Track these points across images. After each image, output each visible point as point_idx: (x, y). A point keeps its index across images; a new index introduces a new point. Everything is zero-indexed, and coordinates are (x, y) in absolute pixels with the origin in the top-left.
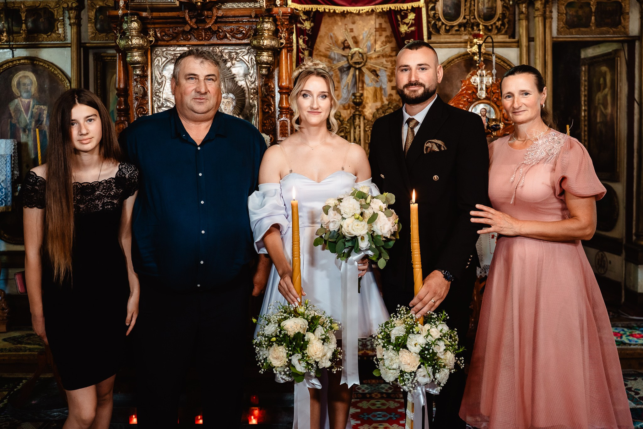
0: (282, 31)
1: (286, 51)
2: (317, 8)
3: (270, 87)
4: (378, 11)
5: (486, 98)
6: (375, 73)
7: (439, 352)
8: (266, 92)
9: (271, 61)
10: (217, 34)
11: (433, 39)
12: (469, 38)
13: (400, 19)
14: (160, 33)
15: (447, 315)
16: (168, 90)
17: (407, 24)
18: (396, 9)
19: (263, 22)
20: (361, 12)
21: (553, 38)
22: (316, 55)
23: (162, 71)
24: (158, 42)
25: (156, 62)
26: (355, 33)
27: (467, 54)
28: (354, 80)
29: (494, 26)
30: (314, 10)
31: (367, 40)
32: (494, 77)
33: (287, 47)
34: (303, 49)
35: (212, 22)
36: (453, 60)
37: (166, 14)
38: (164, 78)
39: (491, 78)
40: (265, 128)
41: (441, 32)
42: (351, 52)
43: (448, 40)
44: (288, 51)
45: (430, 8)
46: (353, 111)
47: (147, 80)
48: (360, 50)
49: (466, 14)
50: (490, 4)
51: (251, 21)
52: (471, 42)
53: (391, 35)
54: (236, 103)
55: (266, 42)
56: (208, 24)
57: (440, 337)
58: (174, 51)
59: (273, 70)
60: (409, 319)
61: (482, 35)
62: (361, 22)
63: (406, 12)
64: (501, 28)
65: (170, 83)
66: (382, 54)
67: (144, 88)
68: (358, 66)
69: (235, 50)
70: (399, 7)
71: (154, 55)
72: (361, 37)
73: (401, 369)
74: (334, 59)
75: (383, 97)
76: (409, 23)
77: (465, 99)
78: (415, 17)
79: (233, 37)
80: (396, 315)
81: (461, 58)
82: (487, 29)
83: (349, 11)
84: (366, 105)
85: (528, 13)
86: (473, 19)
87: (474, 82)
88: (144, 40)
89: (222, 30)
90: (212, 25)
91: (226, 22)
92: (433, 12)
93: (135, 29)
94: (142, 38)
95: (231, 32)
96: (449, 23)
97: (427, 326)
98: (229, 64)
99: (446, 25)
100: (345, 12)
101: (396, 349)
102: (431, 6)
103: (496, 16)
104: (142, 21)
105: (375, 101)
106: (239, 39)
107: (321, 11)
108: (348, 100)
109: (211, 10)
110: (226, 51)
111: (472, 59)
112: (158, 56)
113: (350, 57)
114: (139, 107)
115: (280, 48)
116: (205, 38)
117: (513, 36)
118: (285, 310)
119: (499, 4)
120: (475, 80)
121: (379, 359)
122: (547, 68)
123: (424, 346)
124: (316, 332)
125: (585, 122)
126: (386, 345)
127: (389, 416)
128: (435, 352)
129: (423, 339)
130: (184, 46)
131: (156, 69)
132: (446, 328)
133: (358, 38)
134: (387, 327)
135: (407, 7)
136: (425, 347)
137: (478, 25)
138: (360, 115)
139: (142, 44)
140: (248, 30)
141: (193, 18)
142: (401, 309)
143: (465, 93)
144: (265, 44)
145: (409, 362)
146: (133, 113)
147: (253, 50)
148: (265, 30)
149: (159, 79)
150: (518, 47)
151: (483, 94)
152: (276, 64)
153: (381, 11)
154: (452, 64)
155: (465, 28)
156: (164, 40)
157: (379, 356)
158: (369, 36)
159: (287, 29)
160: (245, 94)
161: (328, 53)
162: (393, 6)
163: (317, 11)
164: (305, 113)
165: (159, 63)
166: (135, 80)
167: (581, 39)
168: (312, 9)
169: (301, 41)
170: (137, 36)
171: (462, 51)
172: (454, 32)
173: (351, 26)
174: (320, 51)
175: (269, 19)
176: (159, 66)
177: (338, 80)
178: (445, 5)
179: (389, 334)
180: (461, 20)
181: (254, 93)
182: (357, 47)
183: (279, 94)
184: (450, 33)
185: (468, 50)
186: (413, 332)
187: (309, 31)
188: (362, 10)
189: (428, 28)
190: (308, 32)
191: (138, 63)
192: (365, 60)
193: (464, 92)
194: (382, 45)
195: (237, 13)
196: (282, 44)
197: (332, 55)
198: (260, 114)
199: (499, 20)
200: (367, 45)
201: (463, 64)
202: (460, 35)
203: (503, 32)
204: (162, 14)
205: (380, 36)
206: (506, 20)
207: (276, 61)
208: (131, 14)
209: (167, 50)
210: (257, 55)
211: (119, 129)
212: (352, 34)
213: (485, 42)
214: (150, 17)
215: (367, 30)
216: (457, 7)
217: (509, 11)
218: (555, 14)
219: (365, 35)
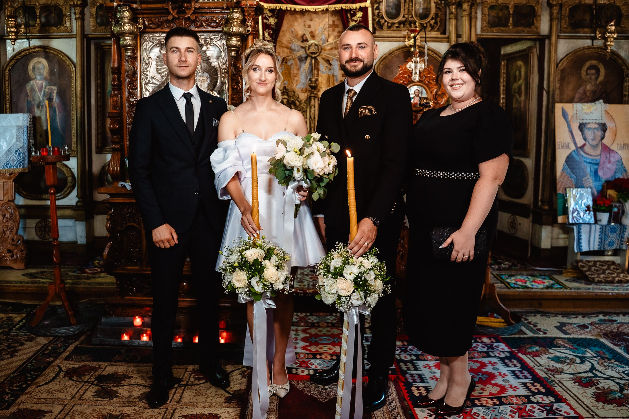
0: (249, 20)
1: (252, 37)
2: (280, 7)
3: (238, 67)
4: (332, 10)
5: (420, 81)
6: (328, 62)
7: (370, 279)
8: (235, 71)
9: (240, 45)
10: (195, 22)
11: (377, 34)
12: (407, 33)
13: (349, 17)
14: (148, 22)
17: (356, 21)
18: (347, 8)
19: (233, 12)
20: (317, 10)
21: (477, 35)
22: (279, 46)
24: (146, 29)
25: (144, 46)
26: (312, 29)
27: (406, 47)
28: (311, 68)
29: (428, 24)
30: (278, 8)
31: (322, 34)
32: (426, 63)
33: (253, 34)
35: (191, 13)
36: (394, 52)
38: (150, 60)
39: (423, 65)
40: (234, 101)
41: (384, 28)
42: (308, 44)
43: (390, 35)
44: (254, 38)
45: (375, 7)
46: (309, 94)
47: (136, 61)
48: (316, 43)
49: (405, 13)
50: (425, 6)
51: (223, 12)
52: (409, 36)
54: (210, 81)
55: (235, 29)
56: (187, 14)
57: (371, 268)
58: (159, 36)
59: (241, 53)
61: (418, 30)
62: (317, 19)
63: (355, 11)
64: (434, 26)
65: (155, 64)
67: (134, 67)
68: (314, 56)
69: (210, 36)
70: (349, 7)
71: (143, 40)
72: (317, 32)
73: (338, 294)
74: (295, 50)
78: (363, 15)
79: (208, 25)
81: (401, 50)
82: (423, 27)
83: (307, 10)
85: (457, 13)
86: (411, 17)
87: (410, 68)
88: (134, 26)
89: (199, 20)
90: (191, 15)
91: (202, 13)
93: (127, 18)
94: (132, 25)
95: (207, 22)
96: (391, 21)
98: (204, 48)
99: (388, 23)
100: (304, 11)
101: (335, 277)
102: (376, 6)
103: (430, 16)
104: (133, 11)
106: (213, 27)
107: (283, 9)
108: (306, 84)
109: (189, 2)
110: (202, 37)
111: (409, 51)
112: (145, 41)
113: (307, 48)
114: (129, 83)
115: (247, 35)
117: (444, 33)
119: (433, 5)
120: (411, 65)
121: (321, 286)
124: (271, 260)
126: (326, 274)
127: (333, 340)
128: (367, 279)
129: (357, 269)
133: (314, 33)
134: (327, 260)
135: (356, 7)
136: (358, 275)
137: (415, 23)
138: (315, 97)
139: (132, 30)
140: (221, 19)
141: (175, 9)
144: (234, 31)
145: (345, 288)
146: (125, 88)
147: (224, 36)
148: (234, 19)
150: (448, 42)
151: (417, 78)
152: (243, 48)
153: (334, 10)
154: (392, 56)
155: (404, 24)
156: (151, 28)
157: (320, 284)
159: (253, 19)
160: (217, 73)
161: (289, 45)
162: (344, 6)
163: (280, 9)
164: (255, 84)
166: (127, 61)
167: (500, 37)
168: (276, 7)
169: (266, 34)
170: (129, 23)
171: (401, 44)
172: (395, 28)
173: (309, 23)
174: (283, 43)
175: (238, 10)
178: (387, 6)
179: (329, 266)
180: (400, 18)
181: (225, 72)
182: (314, 39)
184: (392, 29)
185: (406, 43)
186: (348, 263)
187: (273, 25)
189: (373, 24)
190: (272, 27)
191: (129, 46)
193: (401, 75)
194: (334, 39)
195: (211, 6)
196: (248, 31)
197: (293, 47)
198: (230, 90)
199: (432, 19)
200: (321, 39)
201: (402, 55)
202: (400, 31)
203: (436, 29)
204: (149, 6)
205: (333, 31)
206: (438, 19)
207: (244, 46)
208: (124, 5)
209: (153, 36)
210: (228, 40)
211: (113, 101)
212: (310, 30)
213: (421, 38)
214: (140, 8)
215: (322, 26)
216: (398, 7)
217: (441, 11)
218: (479, 15)
219: (320, 30)
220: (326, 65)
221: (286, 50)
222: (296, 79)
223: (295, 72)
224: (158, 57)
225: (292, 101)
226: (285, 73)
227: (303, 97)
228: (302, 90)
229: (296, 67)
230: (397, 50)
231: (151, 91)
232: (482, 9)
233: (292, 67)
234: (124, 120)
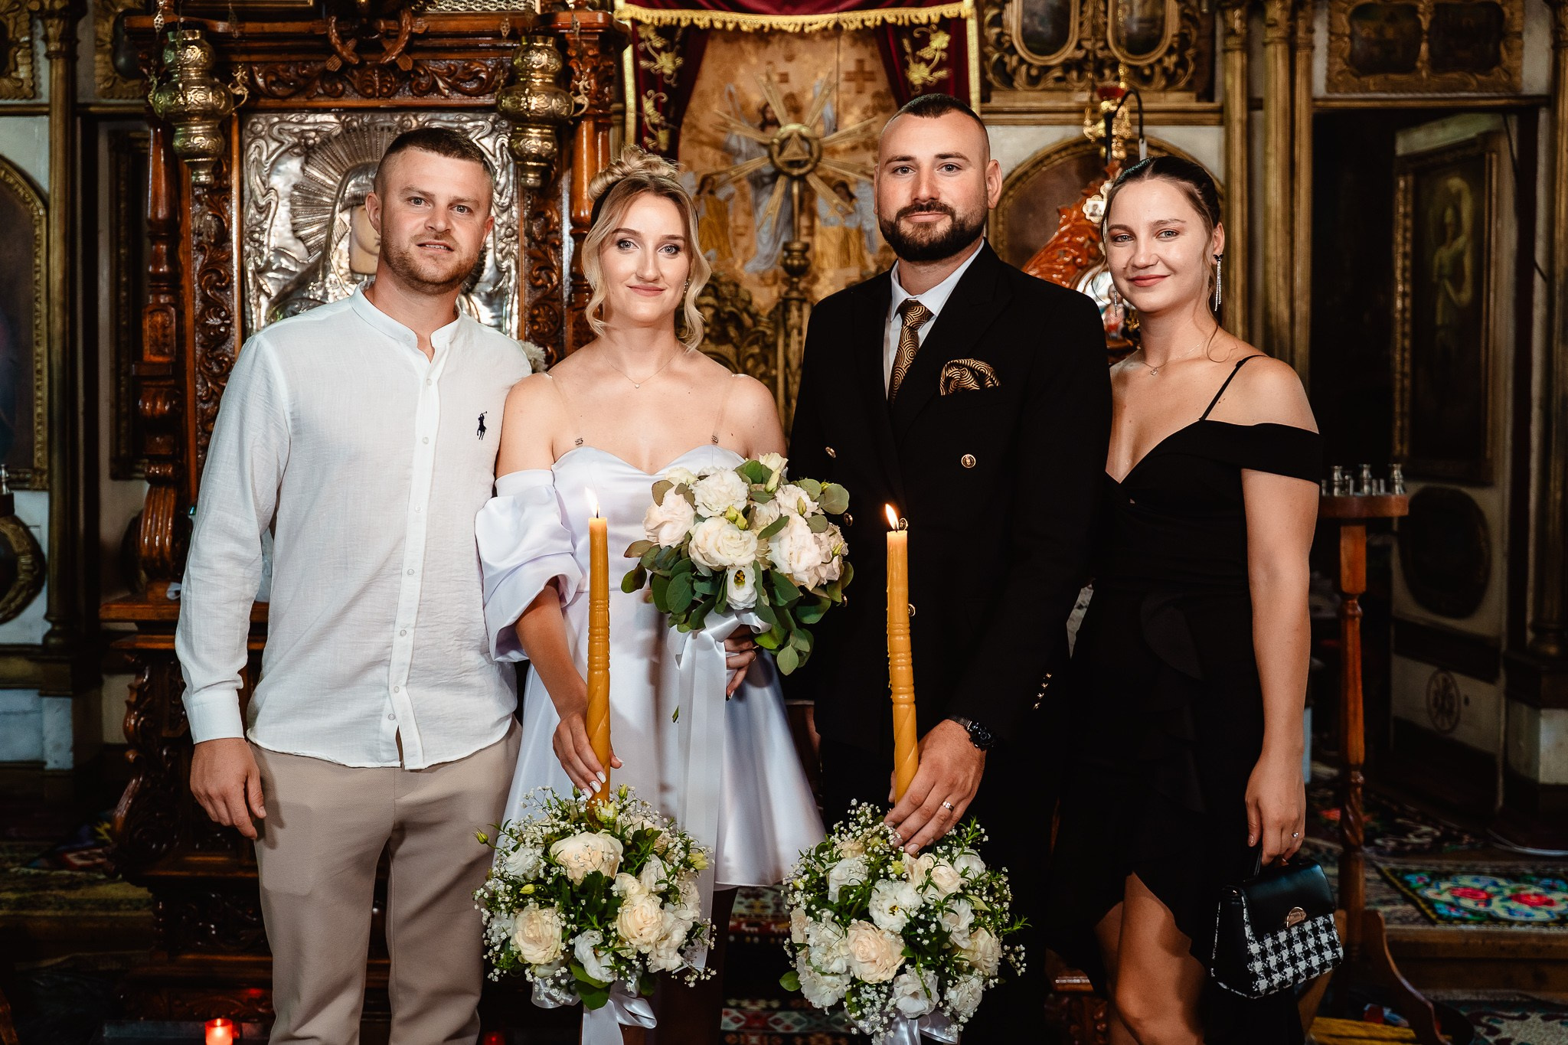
0: (581, 73)
1: (591, 125)
2: (692, 20)
3: (548, 220)
4: (852, 27)
6: (843, 191)
7: (955, 930)
8: (540, 233)
9: (551, 152)
10: (412, 80)
11: (996, 101)
12: (1091, 98)
13: (909, 50)
14: (264, 77)
15: (983, 830)
16: (283, 226)
17: (928, 62)
18: (900, 22)
19: (528, 49)
20: (807, 30)
21: (1315, 100)
22: (691, 141)
23: (269, 176)
24: (258, 100)
25: (252, 153)
26: (794, 86)
27: (1083, 141)
28: (789, 209)
29: (1157, 69)
30: (684, 24)
31: (822, 104)
33: (595, 117)
34: (655, 126)
35: (399, 50)
36: (1048, 157)
37: (278, 27)
38: (272, 196)
40: (536, 327)
41: (1015, 84)
42: (778, 134)
43: (1035, 105)
44: (597, 128)
45: (988, 18)
46: (785, 289)
47: (228, 200)
48: (804, 131)
49: (1085, 35)
50: (1148, 11)
51: (500, 48)
52: (1095, 110)
53: (887, 90)
55: (536, 103)
56: (388, 54)
57: (960, 891)
58: (301, 123)
59: (559, 177)
60: (877, 839)
61: (1122, 90)
62: (808, 57)
63: (924, 29)
64: (1175, 73)
65: (288, 208)
66: (863, 139)
67: (220, 220)
68: (796, 172)
69: (460, 121)
70: (906, 17)
71: (248, 133)
72: (809, 96)
73: (852, 974)
74: (740, 153)
75: (866, 253)
76: (932, 60)
77: (1067, 259)
78: (950, 43)
79: (454, 88)
80: (847, 826)
81: (1069, 152)
82: (1141, 78)
83: (775, 26)
84: (820, 275)
85: (1249, 32)
86: (1102, 49)
87: (1092, 215)
88: (219, 93)
89: (426, 71)
90: (399, 55)
91: (436, 49)
92: (996, 30)
93: (196, 65)
94: (213, 88)
95: (449, 77)
96: (1038, 61)
97: (926, 860)
99: (1030, 66)
100: (766, 30)
101: (841, 917)
102: (991, 13)
103: (1163, 42)
104: (214, 43)
105: (845, 263)
106: (470, 94)
107: (701, 26)
108: (774, 259)
109: (395, 16)
111: (1093, 156)
112: (257, 136)
113: (776, 149)
114: (206, 270)
115: (573, 119)
116: (380, 91)
117: (1208, 94)
118: (563, 812)
119: (1172, 9)
120: (1095, 207)
121: (798, 945)
122: (1296, 179)
123: (914, 914)
124: (643, 874)
125: (1403, 325)
126: (813, 907)
128: (946, 929)
129: (914, 895)
130: (326, 110)
131: (253, 171)
132: (977, 866)
133: (799, 99)
134: (819, 860)
135: (929, 18)
136: (917, 917)
137: (1115, 65)
138: (802, 300)
139: (212, 105)
140: (495, 70)
141: (350, 38)
142: (858, 812)
143: (1069, 242)
144: (533, 107)
145: (873, 956)
146: (191, 284)
147: (505, 123)
148: (534, 70)
149: (259, 198)
150: (1221, 123)
152: (565, 160)
153: (860, 26)
154: (1044, 169)
155: (1080, 71)
156: (274, 96)
157: (797, 938)
158: (826, 92)
159: (594, 70)
161: (723, 137)
162: (890, 15)
163: (692, 26)
164: (622, 290)
165: (260, 154)
166: (198, 199)
167: (1389, 104)
168: (679, 20)
169: (648, 106)
170: (201, 83)
171: (1071, 133)
172: (1050, 84)
173: (783, 67)
174: (701, 132)
175: (545, 42)
176: (260, 162)
177: (747, 206)
178: (1028, 12)
179: (824, 879)
180: (1069, 52)
181: (507, 236)
182: (799, 120)
183: (571, 239)
184: (1040, 87)
185: (1087, 131)
186: (886, 876)
187: (670, 77)
188: (811, 25)
189: (983, 73)
190: (667, 81)
191: (203, 153)
192: (815, 155)
193: (1066, 239)
194: (862, 116)
195: (464, 25)
196: (579, 107)
197: (734, 143)
198: (524, 291)
199: (1170, 51)
200: (822, 117)
201: (1073, 169)
202: (1068, 91)
203: (1182, 84)
204: (267, 27)
205: (860, 92)
206: (1190, 52)
207: (565, 152)
208: (185, 26)
209: (281, 121)
210: (516, 136)
211: (153, 327)
212: (786, 89)
213: (1131, 112)
214: (237, 34)
215: (822, 76)
216: (1060, 18)
217: (1198, 27)
218: (1321, 38)
219: (818, 90)
220: (836, 200)
221: (710, 153)
222: (743, 242)
223: (741, 220)
224: (295, 187)
225: (731, 313)
226: (710, 225)
227: (764, 298)
228: (762, 278)
229: (742, 205)
230: (1058, 152)
231: (274, 294)
232: (1330, 16)
233: (730, 205)
234: (189, 388)
